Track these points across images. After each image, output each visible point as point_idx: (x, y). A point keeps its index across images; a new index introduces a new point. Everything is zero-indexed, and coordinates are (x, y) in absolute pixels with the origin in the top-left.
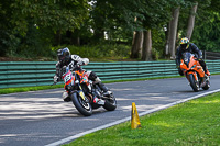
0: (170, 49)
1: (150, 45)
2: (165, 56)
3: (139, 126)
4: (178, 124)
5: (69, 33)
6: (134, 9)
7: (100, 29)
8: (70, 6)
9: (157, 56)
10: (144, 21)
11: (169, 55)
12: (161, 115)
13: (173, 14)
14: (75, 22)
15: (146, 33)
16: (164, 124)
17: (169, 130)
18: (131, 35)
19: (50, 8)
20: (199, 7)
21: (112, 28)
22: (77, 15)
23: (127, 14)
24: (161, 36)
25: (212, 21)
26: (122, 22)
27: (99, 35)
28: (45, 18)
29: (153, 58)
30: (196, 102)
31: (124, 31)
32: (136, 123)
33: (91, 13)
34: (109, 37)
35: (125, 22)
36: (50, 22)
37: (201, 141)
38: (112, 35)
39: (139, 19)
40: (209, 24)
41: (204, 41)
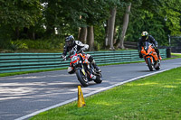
0: (109, 41)
1: (93, 38)
2: (105, 47)
3: (84, 105)
4: (116, 103)
5: (25, 29)
6: (78, 9)
7: (51, 26)
8: (26, 7)
9: (99, 47)
10: (87, 19)
11: (109, 46)
12: (102, 96)
13: (111, 13)
14: (30, 20)
15: (89, 29)
16: (104, 103)
17: (109, 108)
18: (77, 30)
19: (10, 9)
20: (132, 6)
21: (61, 25)
22: (32, 14)
23: (73, 13)
24: (102, 31)
25: (143, 18)
26: (69, 20)
27: (50, 31)
28: (6, 17)
29: (96, 49)
30: (130, 85)
31: (71, 27)
32: (82, 103)
33: (43, 12)
34: (59, 32)
35: (72, 20)
36: (10, 21)
37: (135, 117)
38: (61, 30)
39: (83, 17)
40: (141, 21)
41: (137, 34)
